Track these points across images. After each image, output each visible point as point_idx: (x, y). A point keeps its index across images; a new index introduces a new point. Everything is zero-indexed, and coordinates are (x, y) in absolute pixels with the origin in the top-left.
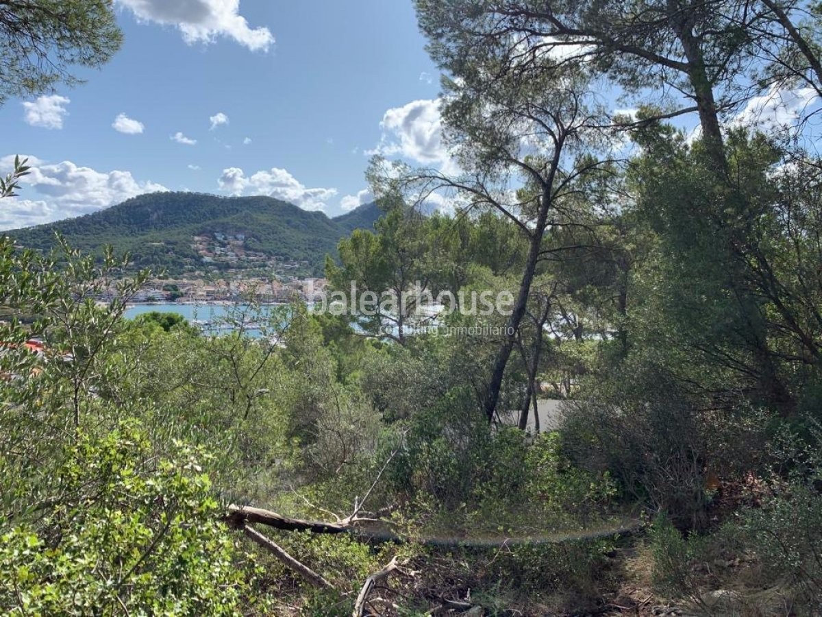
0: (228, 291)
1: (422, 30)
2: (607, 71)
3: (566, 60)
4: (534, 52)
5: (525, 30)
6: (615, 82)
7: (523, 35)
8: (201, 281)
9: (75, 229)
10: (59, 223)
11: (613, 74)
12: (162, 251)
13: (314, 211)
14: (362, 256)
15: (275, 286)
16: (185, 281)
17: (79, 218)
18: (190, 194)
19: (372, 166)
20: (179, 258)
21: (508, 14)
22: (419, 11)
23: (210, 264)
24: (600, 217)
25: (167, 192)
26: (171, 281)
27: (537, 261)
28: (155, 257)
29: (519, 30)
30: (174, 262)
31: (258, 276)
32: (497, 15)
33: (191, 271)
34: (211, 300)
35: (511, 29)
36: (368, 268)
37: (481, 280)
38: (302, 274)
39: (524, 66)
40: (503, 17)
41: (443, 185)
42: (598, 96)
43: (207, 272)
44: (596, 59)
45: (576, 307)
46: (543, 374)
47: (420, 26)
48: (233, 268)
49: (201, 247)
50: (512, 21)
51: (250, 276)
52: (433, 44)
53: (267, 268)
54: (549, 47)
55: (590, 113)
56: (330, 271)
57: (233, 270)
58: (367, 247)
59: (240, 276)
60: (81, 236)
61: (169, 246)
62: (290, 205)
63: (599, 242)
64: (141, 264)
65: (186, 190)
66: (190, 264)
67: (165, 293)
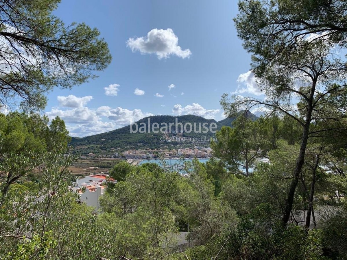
0: (177, 154)
1: (239, 37)
2: (338, 42)
3: (314, 40)
4: (296, 39)
5: (290, 29)
6: (343, 47)
7: (289, 31)
8: (167, 150)
9: (122, 132)
10: (117, 130)
11: (341, 43)
12: (152, 138)
13: (210, 119)
14: (226, 138)
15: (195, 151)
16: (161, 150)
17: (123, 128)
18: (162, 116)
19: (223, 99)
20: (158, 141)
21: (280, 23)
22: (238, 30)
23: (170, 143)
24: (344, 114)
25: (154, 116)
26: (156, 150)
27: (308, 138)
28: (150, 141)
29: (287, 30)
30: (156, 143)
31: (189, 147)
32: (275, 25)
33: (163, 146)
34: (171, 157)
35: (282, 30)
36: (229, 143)
37: (282, 147)
38: (206, 146)
39: (292, 46)
40: (277, 25)
41: (256, 104)
42: (334, 55)
43: (169, 146)
44: (331, 37)
45: (334, 160)
46: (319, 194)
47: (238, 36)
48: (179, 144)
49: (166, 136)
50: (283, 26)
51: (185, 147)
52: (246, 43)
53: (192, 144)
54: (304, 35)
55: (331, 64)
56: (212, 145)
57: (179, 145)
58: (229, 134)
59: (181, 147)
60: (124, 134)
61: (155, 137)
62: (200, 117)
63: (343, 126)
64: (145, 144)
65: (161, 115)
66: (163, 143)
67: (153, 155)
